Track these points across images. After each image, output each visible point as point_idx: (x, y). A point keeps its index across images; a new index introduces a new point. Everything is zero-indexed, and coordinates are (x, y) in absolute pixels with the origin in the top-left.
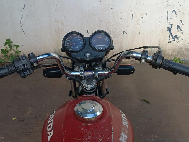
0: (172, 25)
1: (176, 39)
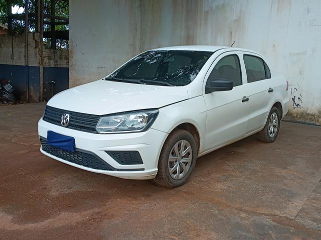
0: (295, 97)
1: (299, 106)
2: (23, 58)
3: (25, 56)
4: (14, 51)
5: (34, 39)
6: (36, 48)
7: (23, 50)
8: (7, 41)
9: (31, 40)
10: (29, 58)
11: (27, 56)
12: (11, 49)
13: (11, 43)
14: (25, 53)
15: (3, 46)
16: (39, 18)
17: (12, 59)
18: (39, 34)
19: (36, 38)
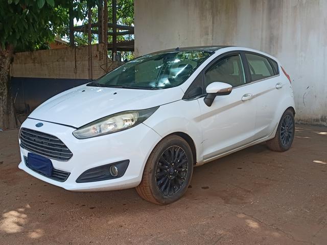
2: (87, 72)
3: (89, 70)
4: (77, 64)
5: (98, 50)
6: (100, 60)
7: (87, 63)
8: (70, 54)
9: (95, 52)
10: (93, 71)
11: (90, 69)
12: (74, 63)
13: (74, 56)
14: (89, 66)
15: (65, 60)
16: (103, 28)
17: (76, 73)
18: (103, 44)
19: (100, 50)
